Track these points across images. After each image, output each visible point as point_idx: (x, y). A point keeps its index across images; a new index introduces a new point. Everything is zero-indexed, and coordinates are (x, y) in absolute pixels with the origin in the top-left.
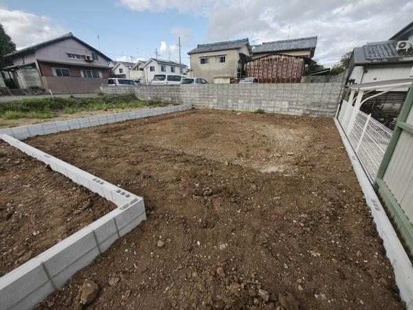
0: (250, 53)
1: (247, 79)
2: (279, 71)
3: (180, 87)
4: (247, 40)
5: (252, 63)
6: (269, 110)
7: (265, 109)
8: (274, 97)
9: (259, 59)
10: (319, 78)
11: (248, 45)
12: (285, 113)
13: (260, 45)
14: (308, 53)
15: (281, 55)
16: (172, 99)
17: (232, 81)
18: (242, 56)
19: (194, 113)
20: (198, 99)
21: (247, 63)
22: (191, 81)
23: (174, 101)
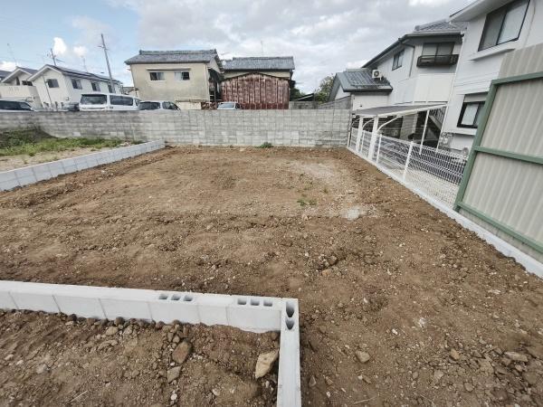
0: (221, 69)
1: (227, 104)
3: (140, 115)
4: (215, 52)
5: (228, 83)
6: (278, 143)
7: (273, 142)
8: (282, 126)
9: (237, 77)
11: (217, 59)
12: (297, 146)
13: (230, 61)
15: (263, 75)
17: (204, 106)
18: (211, 71)
19: (174, 153)
20: (174, 132)
21: (220, 82)
22: (154, 106)
23: (131, 136)
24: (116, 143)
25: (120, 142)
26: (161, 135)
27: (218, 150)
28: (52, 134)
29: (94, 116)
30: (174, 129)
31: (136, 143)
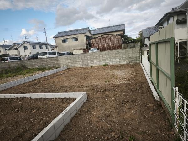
0: (91, 35)
1: (93, 49)
2: (110, 43)
3: (58, 58)
4: (88, 28)
5: (94, 40)
6: (111, 64)
7: (108, 63)
8: (111, 57)
9: (96, 38)
10: (130, 44)
11: (90, 31)
12: (118, 64)
13: (96, 30)
14: (122, 32)
16: (53, 65)
18: (87, 37)
19: (70, 71)
20: (70, 63)
21: (91, 40)
22: (63, 54)
23: (55, 66)
24: (50, 69)
25: (51, 68)
26: (66, 64)
27: (87, 68)
28: (28, 67)
29: (43, 60)
30: (70, 61)
31: (57, 68)
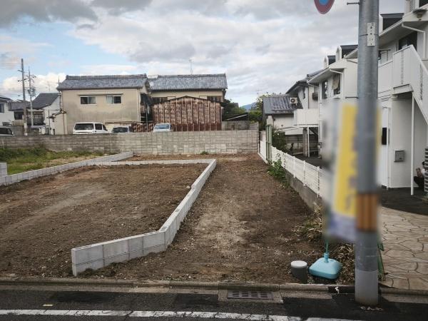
5: (160, 106)
7: (208, 151)
10: (240, 123)
12: (225, 153)
14: (220, 94)
23: (108, 150)
